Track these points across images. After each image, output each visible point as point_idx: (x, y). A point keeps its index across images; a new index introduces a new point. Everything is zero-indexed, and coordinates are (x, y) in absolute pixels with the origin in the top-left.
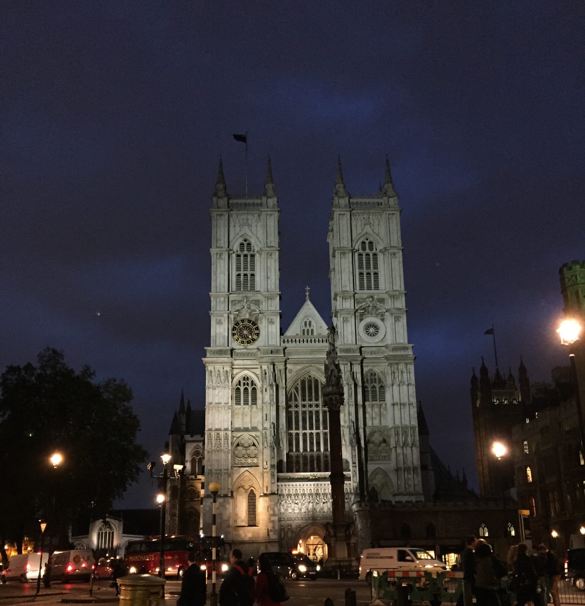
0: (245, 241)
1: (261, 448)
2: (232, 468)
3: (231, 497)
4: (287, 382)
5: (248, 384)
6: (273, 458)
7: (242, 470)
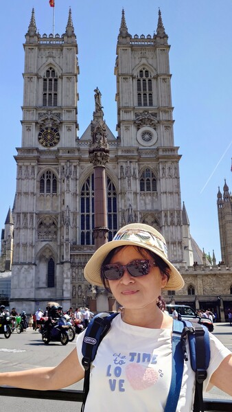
1: (59, 226)
2: (36, 242)
3: (35, 264)
4: (80, 175)
5: (50, 177)
6: (67, 234)
7: (44, 243)
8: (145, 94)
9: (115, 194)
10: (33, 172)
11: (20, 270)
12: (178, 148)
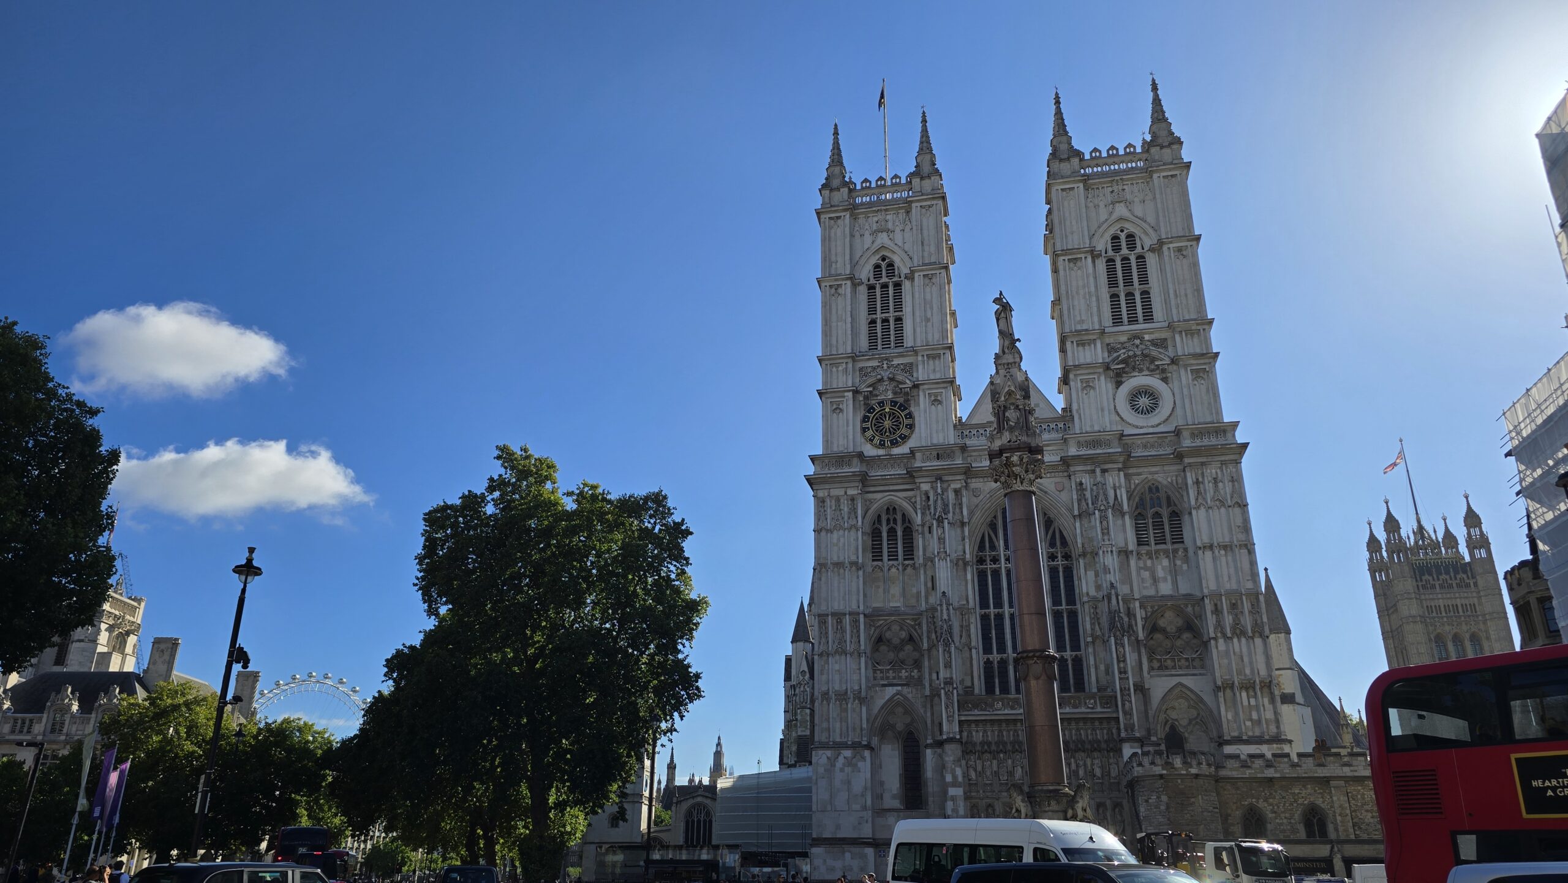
0: (884, 259)
1: (925, 646)
2: (869, 688)
3: (869, 747)
4: (971, 513)
5: (895, 520)
6: (948, 665)
7: (890, 691)
8: (1130, 295)
9: (1067, 557)
10: (854, 510)
11: (832, 762)
12: (1235, 425)
